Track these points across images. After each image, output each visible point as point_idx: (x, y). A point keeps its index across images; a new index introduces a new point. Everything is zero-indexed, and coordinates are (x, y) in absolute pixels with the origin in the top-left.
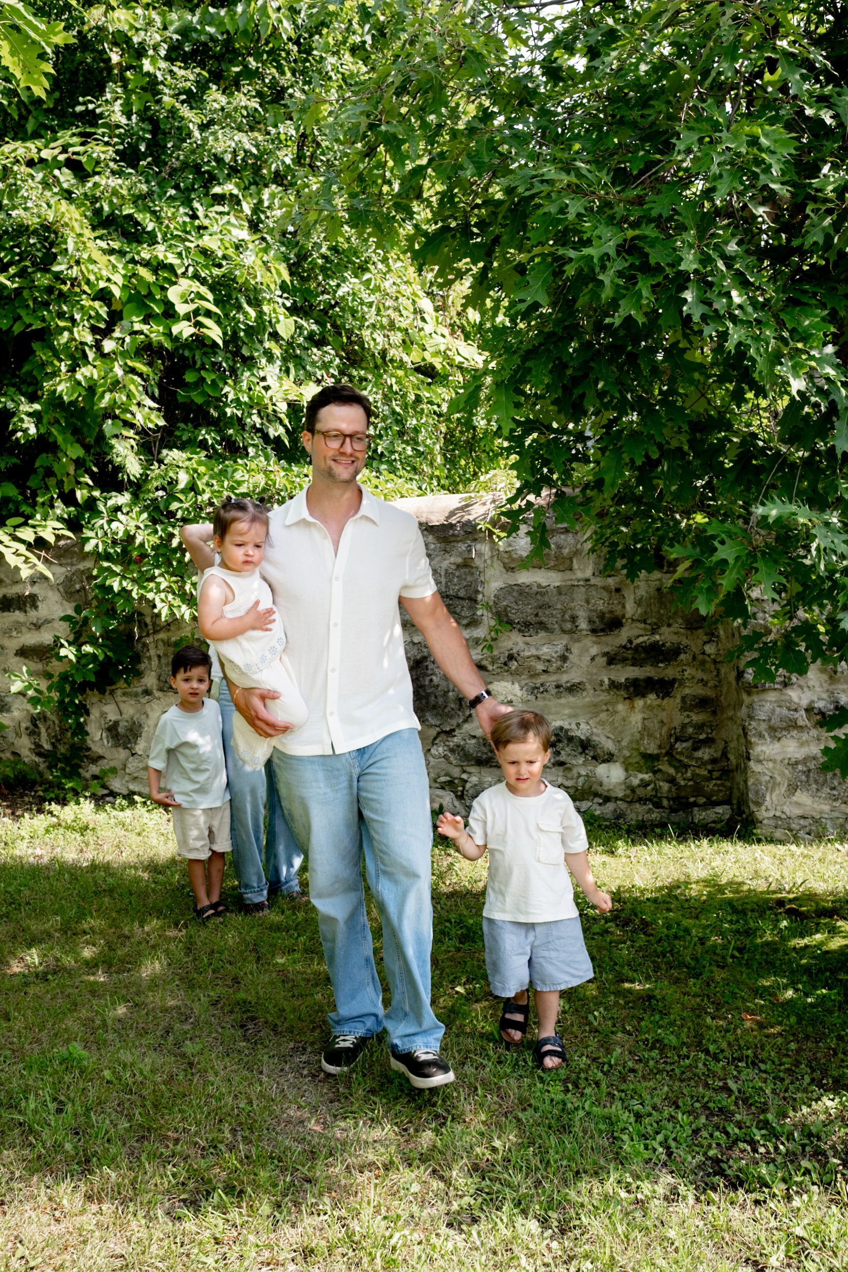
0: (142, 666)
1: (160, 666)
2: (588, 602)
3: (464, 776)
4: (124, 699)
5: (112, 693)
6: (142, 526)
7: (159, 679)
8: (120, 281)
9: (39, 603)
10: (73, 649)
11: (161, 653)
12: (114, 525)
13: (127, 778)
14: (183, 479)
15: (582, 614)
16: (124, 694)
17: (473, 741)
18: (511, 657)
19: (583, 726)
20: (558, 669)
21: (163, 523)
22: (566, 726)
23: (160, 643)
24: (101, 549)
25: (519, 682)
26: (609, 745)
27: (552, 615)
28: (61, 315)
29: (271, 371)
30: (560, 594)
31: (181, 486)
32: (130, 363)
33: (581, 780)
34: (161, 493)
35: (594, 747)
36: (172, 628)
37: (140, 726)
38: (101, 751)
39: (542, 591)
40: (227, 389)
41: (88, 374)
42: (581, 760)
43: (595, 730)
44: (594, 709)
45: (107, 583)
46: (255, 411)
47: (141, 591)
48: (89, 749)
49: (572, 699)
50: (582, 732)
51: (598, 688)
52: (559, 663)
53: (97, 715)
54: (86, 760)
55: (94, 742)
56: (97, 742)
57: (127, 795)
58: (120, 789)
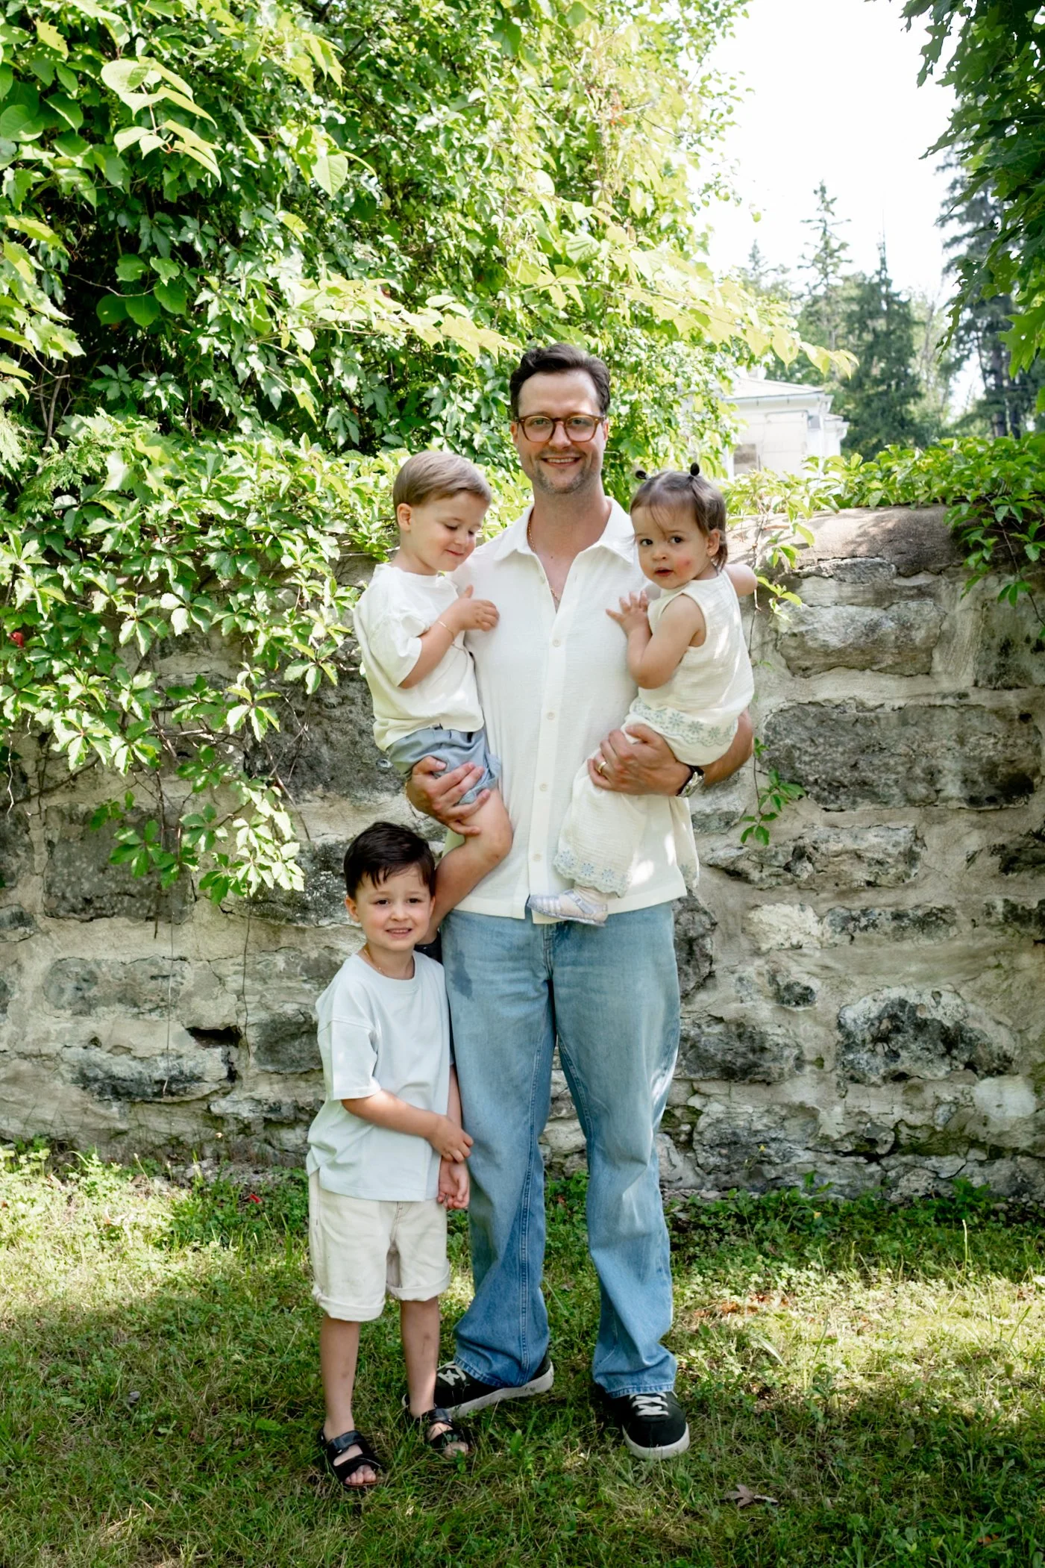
0: (13, 865)
1: (51, 864)
2: (962, 741)
3: (696, 1102)
6: (23, 566)
7: (48, 892)
11: (55, 836)
14: (117, 474)
15: (950, 766)
17: (718, 1029)
18: (800, 854)
19: (947, 998)
20: (899, 879)
21: (69, 563)
22: (913, 1000)
23: (53, 815)
25: (815, 906)
26: (1001, 1039)
27: (888, 769)
29: (288, 270)
30: (904, 723)
31: (113, 483)
32: (12, 222)
33: (942, 1111)
34: (67, 500)
35: (971, 1043)
36: (81, 784)
39: (866, 717)
40: (204, 296)
42: (942, 1070)
43: (972, 1008)
44: (972, 963)
46: (253, 348)
47: (22, 706)
49: (924, 942)
50: (946, 1011)
51: (981, 919)
52: (902, 867)
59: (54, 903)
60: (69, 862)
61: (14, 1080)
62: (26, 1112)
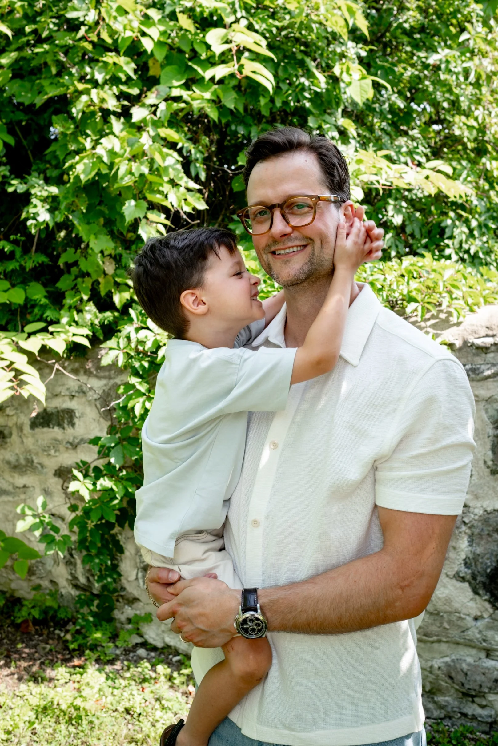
8: (156, 36)
9: (76, 420)
10: (89, 483)
12: (143, 334)
24: (121, 362)
28: (82, 79)
32: (164, 134)
38: (136, 593)
41: (110, 147)
45: (130, 405)
48: (123, 589)
54: (121, 600)
55: (128, 581)
56: (132, 581)
57: (163, 648)
58: (155, 640)
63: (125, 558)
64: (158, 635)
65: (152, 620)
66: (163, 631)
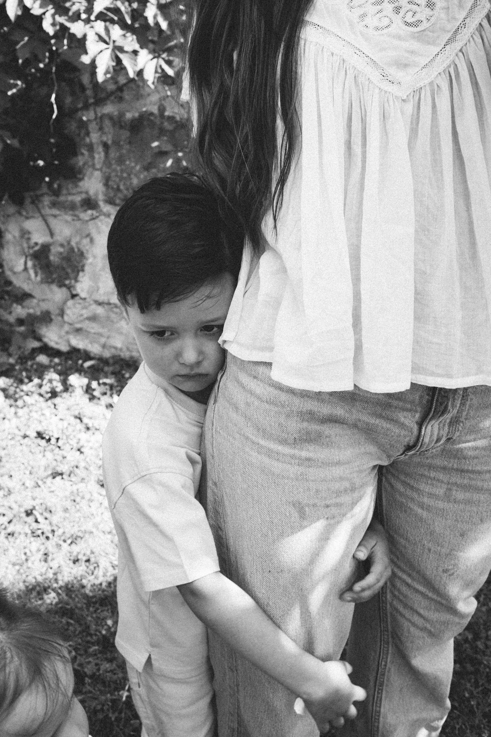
0: (80, 161)
1: (107, 162)
4: (55, 211)
5: (36, 201)
7: (106, 184)
11: (108, 139)
13: (66, 328)
16: (54, 205)
23: (107, 123)
36: (127, 95)
37: (82, 254)
38: (26, 287)
47: (59, 19)
48: (9, 283)
53: (17, 234)
54: (6, 297)
55: (15, 273)
56: (20, 273)
57: (68, 353)
58: (57, 343)
59: (112, 194)
60: (121, 160)
61: (93, 318)
62: (103, 340)
63: (8, 242)
64: (60, 337)
65: (51, 320)
66: (67, 333)
